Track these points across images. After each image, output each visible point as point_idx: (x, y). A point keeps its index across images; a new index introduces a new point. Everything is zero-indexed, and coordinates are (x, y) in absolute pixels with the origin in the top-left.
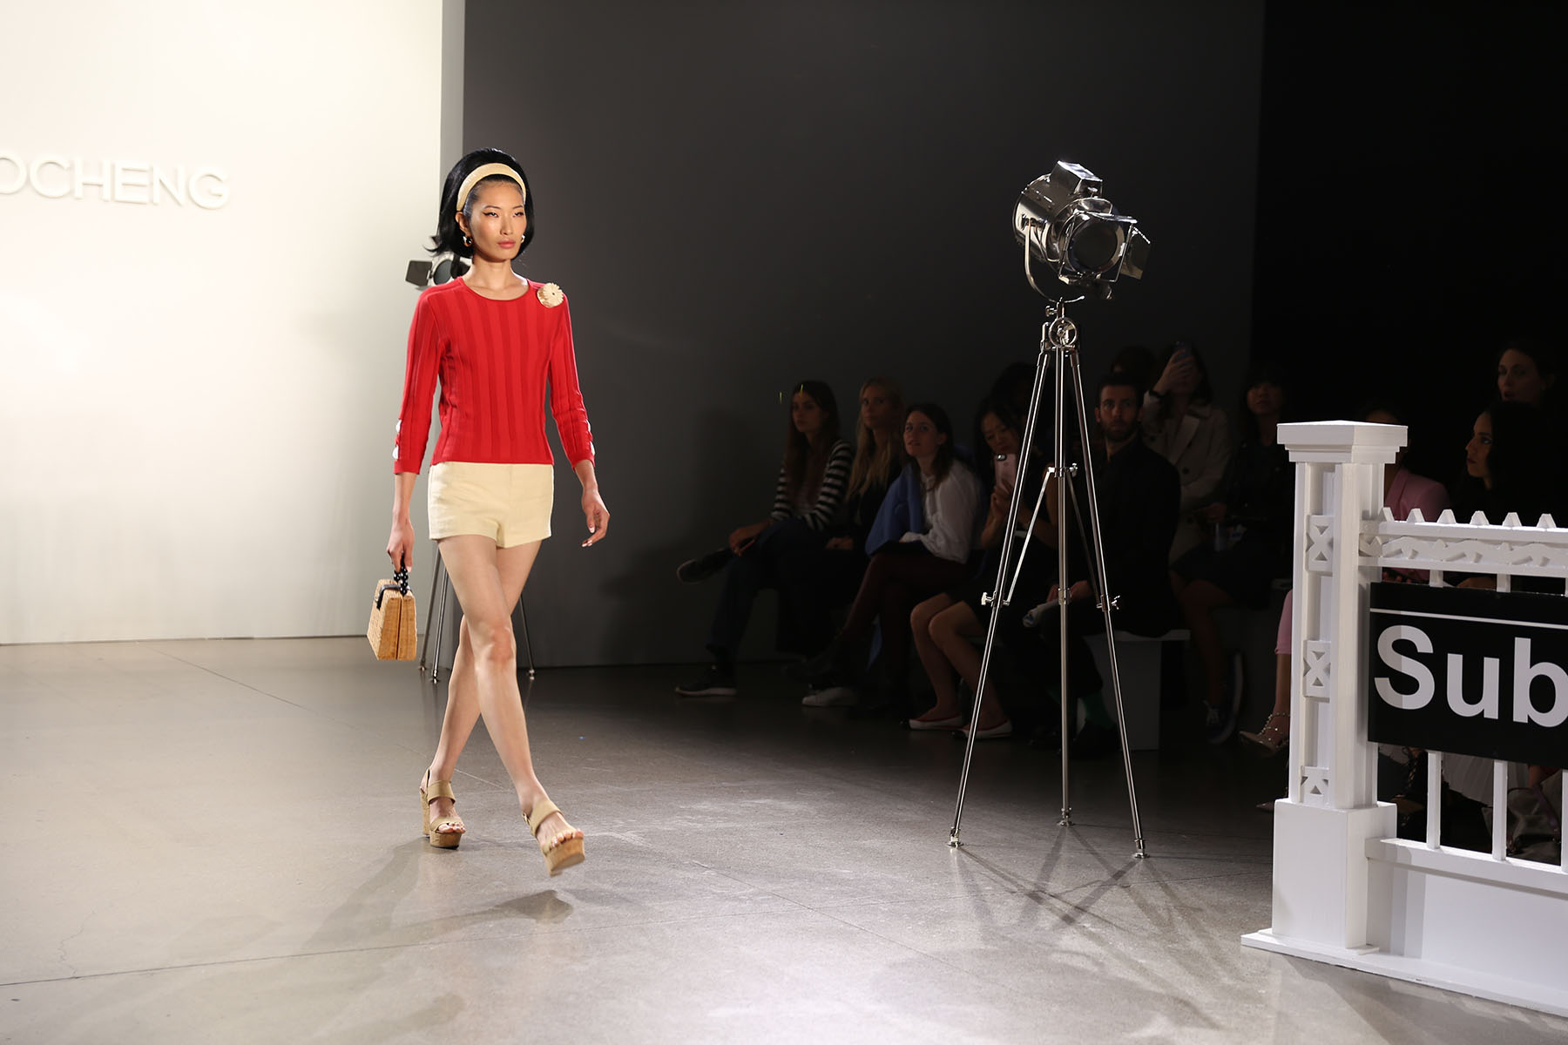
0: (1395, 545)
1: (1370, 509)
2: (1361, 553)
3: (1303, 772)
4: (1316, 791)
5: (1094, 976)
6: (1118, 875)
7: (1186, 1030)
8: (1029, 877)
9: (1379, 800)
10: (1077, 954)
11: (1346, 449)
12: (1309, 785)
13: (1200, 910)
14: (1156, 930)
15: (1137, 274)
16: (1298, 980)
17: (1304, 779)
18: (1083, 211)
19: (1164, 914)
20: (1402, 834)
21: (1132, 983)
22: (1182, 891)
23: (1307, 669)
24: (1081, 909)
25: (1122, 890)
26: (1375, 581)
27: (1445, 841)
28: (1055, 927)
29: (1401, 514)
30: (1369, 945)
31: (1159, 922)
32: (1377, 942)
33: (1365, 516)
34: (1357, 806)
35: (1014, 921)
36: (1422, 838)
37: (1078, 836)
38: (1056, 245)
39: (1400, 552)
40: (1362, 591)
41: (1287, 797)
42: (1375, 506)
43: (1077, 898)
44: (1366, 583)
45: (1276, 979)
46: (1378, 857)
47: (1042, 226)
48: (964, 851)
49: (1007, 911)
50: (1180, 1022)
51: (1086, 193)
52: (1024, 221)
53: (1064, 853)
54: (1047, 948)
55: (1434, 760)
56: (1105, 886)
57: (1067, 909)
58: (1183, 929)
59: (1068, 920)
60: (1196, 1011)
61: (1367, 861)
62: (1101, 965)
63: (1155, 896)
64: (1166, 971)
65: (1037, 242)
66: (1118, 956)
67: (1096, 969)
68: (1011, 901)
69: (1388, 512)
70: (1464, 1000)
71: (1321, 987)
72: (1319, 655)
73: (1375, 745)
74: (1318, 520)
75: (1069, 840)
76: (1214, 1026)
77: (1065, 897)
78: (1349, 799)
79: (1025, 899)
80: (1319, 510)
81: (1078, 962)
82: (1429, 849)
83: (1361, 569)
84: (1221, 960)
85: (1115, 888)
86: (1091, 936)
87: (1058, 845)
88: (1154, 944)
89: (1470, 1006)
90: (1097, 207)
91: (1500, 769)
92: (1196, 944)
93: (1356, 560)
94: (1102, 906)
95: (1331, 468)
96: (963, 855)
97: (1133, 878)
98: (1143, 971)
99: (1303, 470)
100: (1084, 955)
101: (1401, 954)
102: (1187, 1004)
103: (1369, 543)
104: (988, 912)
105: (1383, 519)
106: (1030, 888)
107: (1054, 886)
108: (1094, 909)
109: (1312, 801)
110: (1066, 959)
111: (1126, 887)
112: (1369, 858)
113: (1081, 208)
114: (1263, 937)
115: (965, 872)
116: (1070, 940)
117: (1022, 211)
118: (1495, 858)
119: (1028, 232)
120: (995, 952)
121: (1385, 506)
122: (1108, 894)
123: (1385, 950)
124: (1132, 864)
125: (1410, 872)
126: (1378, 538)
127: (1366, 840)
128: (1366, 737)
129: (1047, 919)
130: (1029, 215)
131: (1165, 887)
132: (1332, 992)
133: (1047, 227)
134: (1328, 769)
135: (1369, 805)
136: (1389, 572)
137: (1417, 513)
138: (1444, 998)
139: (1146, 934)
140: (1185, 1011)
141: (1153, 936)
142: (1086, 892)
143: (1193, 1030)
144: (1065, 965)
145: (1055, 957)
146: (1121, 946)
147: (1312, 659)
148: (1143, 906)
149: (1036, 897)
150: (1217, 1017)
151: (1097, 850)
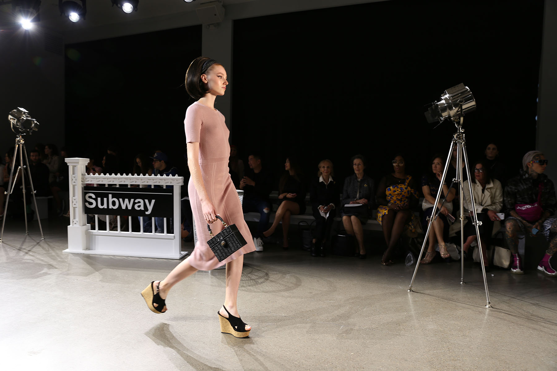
0: (88, 179)
1: (83, 173)
2: (82, 181)
3: (73, 220)
4: (75, 224)
5: (32, 263)
6: (38, 243)
7: (50, 270)
8: (18, 246)
9: (87, 224)
10: (28, 259)
11: (78, 163)
12: (74, 223)
13: (55, 247)
14: (45, 252)
15: (37, 130)
16: (73, 257)
17: (73, 222)
18: (24, 118)
19: (47, 249)
20: (91, 230)
21: (40, 263)
22: (51, 244)
23: (73, 202)
24: (29, 251)
25: (39, 246)
26: (85, 186)
27: (99, 230)
28: (24, 255)
29: (88, 174)
30: (87, 249)
31: (46, 251)
32: (88, 248)
33: (82, 175)
34: (83, 225)
35: (14, 255)
36: (95, 230)
37: (30, 237)
38: (18, 123)
39: (88, 181)
40: (82, 188)
41: (70, 225)
42: (84, 172)
43: (28, 249)
44: (83, 186)
45: (69, 257)
46: (87, 233)
47: (15, 120)
48: (4, 243)
49: (13, 253)
50: (49, 269)
51: (25, 114)
52: (11, 118)
53: (27, 240)
54: (21, 259)
55: (96, 216)
56: (35, 246)
57: (26, 251)
58: (51, 251)
59: (27, 253)
60: (53, 266)
61: (85, 235)
62: (33, 261)
63: (46, 246)
64: (47, 259)
65: (14, 123)
66: (37, 258)
67: (32, 262)
68: (14, 251)
69: (86, 174)
70: (103, 256)
71: (78, 257)
72: (75, 199)
73: (86, 214)
74: (74, 176)
75: (28, 238)
76: (56, 268)
77: (26, 249)
78: (82, 224)
79: (17, 251)
80: (74, 174)
81: (28, 261)
82: (96, 231)
83: (82, 184)
84: (58, 256)
85: (37, 246)
86: (32, 255)
87: (25, 239)
88: (45, 255)
89: (104, 256)
90: (27, 117)
91: (107, 216)
92: (54, 254)
93: (81, 182)
94: (34, 249)
95: (75, 166)
96: (4, 244)
97: (41, 243)
98: (42, 260)
99: (70, 167)
100: (30, 259)
101: (92, 250)
102: (51, 265)
103: (83, 179)
104: (8, 254)
105: (85, 175)
106: (18, 248)
107: (24, 247)
108: (32, 250)
109: (75, 225)
110: (26, 261)
111: (39, 245)
112: (86, 234)
113: (24, 117)
114: (67, 250)
115: (4, 247)
116: (27, 257)
117: (10, 117)
118: (108, 232)
119: (12, 121)
120: (9, 262)
121: (86, 172)
122: (36, 247)
123: (89, 250)
124: (41, 241)
125: (93, 236)
126: (85, 179)
127: (85, 231)
128: (84, 213)
129: (22, 254)
130: (12, 117)
131: (48, 244)
132: (79, 258)
133: (16, 120)
134: (77, 219)
135: (85, 225)
136: (87, 184)
137: (91, 174)
138: (99, 256)
139: (43, 253)
140: (51, 266)
141: (45, 254)
142: (31, 247)
143: (52, 270)
144: (26, 262)
145: (24, 261)
146: (38, 257)
147: (74, 201)
148: (43, 248)
149: (20, 250)
150: (57, 267)
151: (34, 239)
